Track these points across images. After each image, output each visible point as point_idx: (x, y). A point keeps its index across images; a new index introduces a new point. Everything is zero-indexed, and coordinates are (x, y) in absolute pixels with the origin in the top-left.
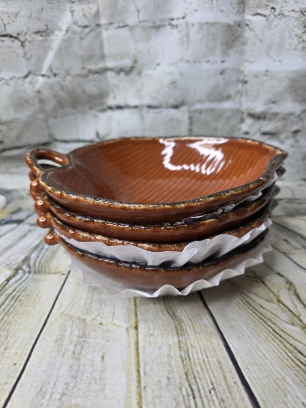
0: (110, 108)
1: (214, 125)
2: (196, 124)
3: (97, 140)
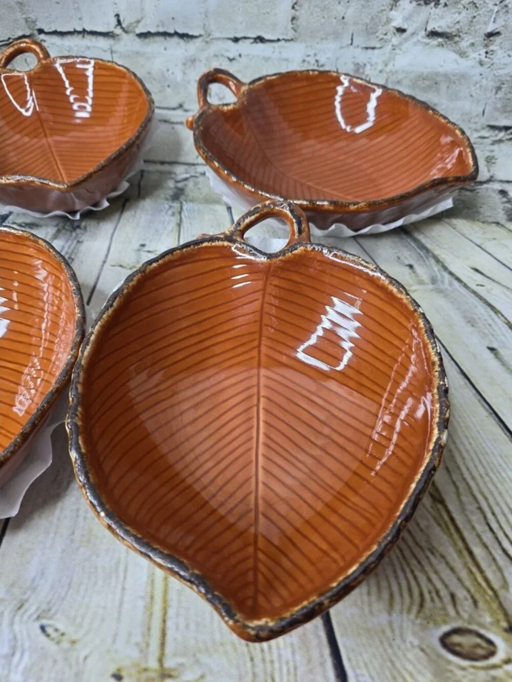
1: (340, 9)
2: (306, 6)
3: (118, 31)
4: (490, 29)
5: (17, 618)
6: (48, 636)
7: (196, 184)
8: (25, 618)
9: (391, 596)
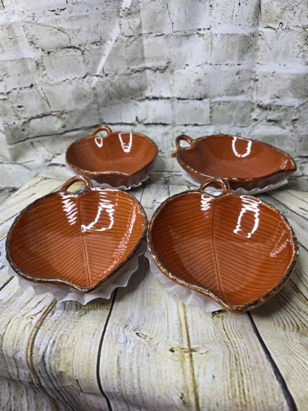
0: (147, 98)
1: (230, 113)
2: (216, 112)
3: (136, 123)
4: (294, 118)
5: (126, 330)
6: (140, 336)
7: (173, 178)
8: (129, 330)
9: (284, 325)
